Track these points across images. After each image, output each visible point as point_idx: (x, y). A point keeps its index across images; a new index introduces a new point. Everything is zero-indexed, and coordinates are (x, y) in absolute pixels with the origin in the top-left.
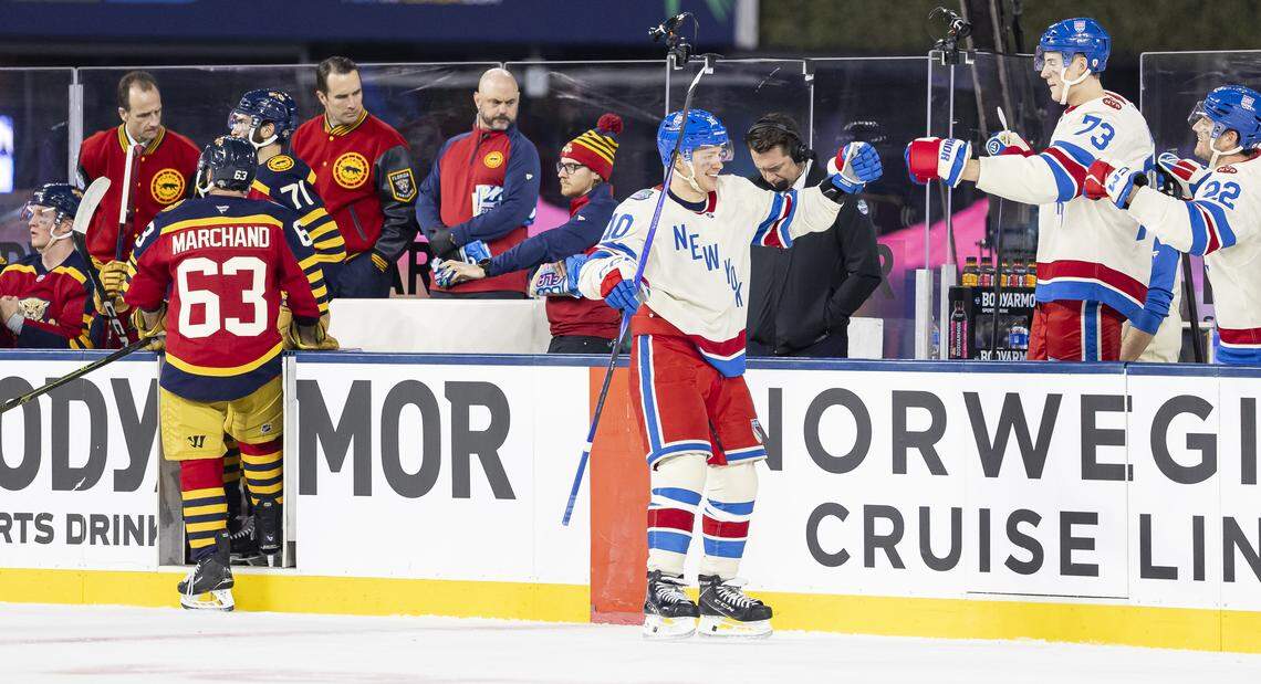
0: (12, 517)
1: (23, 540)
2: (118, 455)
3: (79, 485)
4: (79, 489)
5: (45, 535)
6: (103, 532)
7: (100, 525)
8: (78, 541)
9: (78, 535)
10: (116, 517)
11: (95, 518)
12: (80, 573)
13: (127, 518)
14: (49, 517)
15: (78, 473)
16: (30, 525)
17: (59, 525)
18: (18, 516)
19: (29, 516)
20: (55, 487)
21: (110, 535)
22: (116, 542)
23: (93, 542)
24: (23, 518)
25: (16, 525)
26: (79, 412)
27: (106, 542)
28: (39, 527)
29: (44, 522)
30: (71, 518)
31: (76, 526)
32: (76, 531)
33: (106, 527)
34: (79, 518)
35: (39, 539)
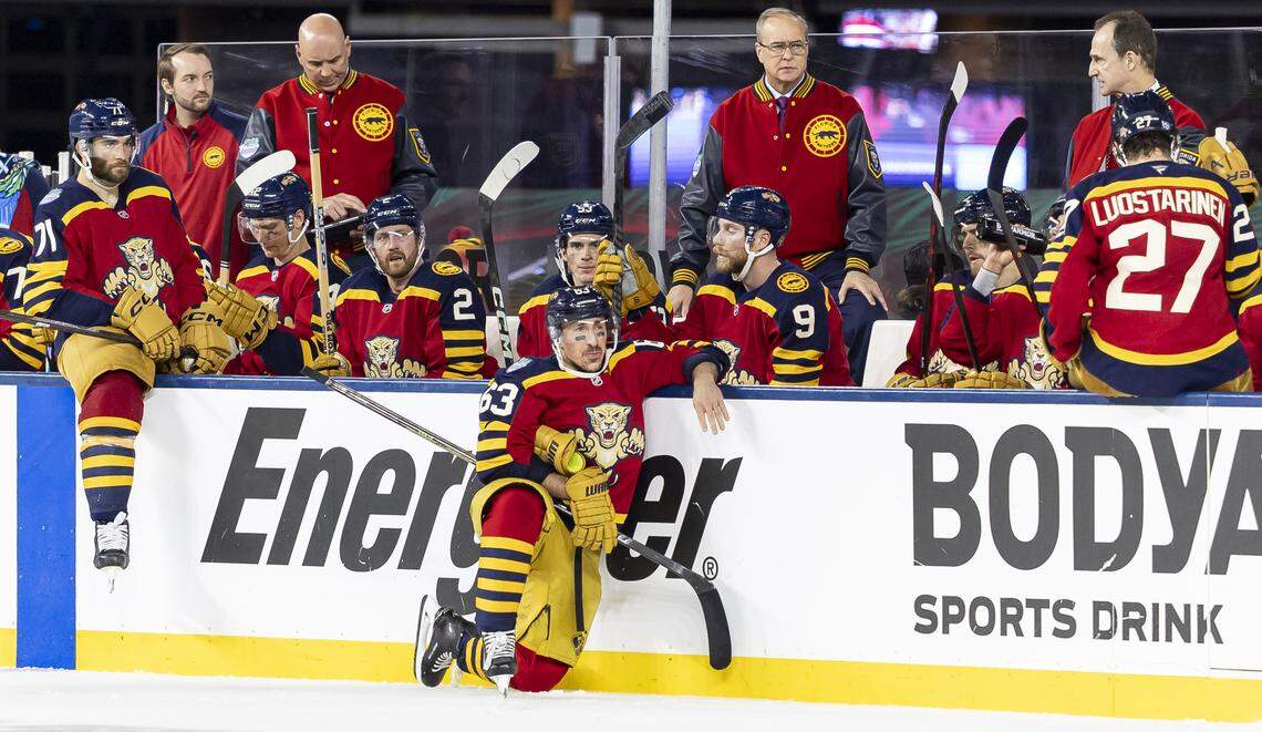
0: (1024, 604)
1: (1038, 633)
2: (1158, 527)
3: (1108, 564)
4: (1108, 569)
5: (1065, 627)
6: (1138, 624)
7: (1135, 615)
8: (1107, 635)
9: (1108, 628)
10: (1156, 607)
11: (1128, 607)
12: (1110, 677)
13: (1169, 608)
14: (1069, 604)
15: (1105, 550)
16: (1047, 614)
17: (1082, 614)
18: (1030, 603)
19: (1045, 603)
20: (1077, 567)
21: (1147, 628)
22: (1156, 638)
23: (1126, 637)
24: (1038, 605)
25: (1029, 613)
26: (1107, 471)
27: (1142, 637)
28: (1058, 617)
29: (1064, 611)
30: (1099, 606)
31: (1104, 616)
32: (1105, 625)
33: (1142, 621)
34: (1107, 606)
35: (1057, 633)
